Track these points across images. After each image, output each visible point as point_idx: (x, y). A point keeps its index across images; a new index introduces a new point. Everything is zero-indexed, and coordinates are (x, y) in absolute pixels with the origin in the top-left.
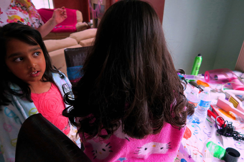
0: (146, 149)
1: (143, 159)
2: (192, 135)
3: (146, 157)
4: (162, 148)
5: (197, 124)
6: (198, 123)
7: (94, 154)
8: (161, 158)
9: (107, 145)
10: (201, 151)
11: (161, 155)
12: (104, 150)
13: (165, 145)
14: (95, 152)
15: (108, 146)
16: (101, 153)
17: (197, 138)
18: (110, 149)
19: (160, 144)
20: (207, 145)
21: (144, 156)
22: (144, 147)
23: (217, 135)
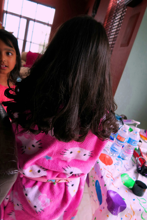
0: (71, 153)
1: (66, 162)
2: (113, 165)
3: (69, 161)
4: (85, 155)
5: (121, 159)
6: (123, 159)
7: (23, 149)
8: (81, 164)
9: (37, 142)
10: (114, 177)
11: (82, 162)
12: (33, 146)
13: (88, 152)
14: (24, 148)
15: (39, 143)
16: (29, 148)
17: (115, 167)
18: (40, 146)
19: (84, 150)
20: (122, 175)
21: (68, 159)
22: (70, 150)
23: (135, 172)
